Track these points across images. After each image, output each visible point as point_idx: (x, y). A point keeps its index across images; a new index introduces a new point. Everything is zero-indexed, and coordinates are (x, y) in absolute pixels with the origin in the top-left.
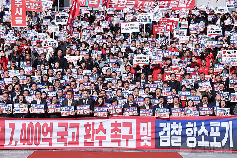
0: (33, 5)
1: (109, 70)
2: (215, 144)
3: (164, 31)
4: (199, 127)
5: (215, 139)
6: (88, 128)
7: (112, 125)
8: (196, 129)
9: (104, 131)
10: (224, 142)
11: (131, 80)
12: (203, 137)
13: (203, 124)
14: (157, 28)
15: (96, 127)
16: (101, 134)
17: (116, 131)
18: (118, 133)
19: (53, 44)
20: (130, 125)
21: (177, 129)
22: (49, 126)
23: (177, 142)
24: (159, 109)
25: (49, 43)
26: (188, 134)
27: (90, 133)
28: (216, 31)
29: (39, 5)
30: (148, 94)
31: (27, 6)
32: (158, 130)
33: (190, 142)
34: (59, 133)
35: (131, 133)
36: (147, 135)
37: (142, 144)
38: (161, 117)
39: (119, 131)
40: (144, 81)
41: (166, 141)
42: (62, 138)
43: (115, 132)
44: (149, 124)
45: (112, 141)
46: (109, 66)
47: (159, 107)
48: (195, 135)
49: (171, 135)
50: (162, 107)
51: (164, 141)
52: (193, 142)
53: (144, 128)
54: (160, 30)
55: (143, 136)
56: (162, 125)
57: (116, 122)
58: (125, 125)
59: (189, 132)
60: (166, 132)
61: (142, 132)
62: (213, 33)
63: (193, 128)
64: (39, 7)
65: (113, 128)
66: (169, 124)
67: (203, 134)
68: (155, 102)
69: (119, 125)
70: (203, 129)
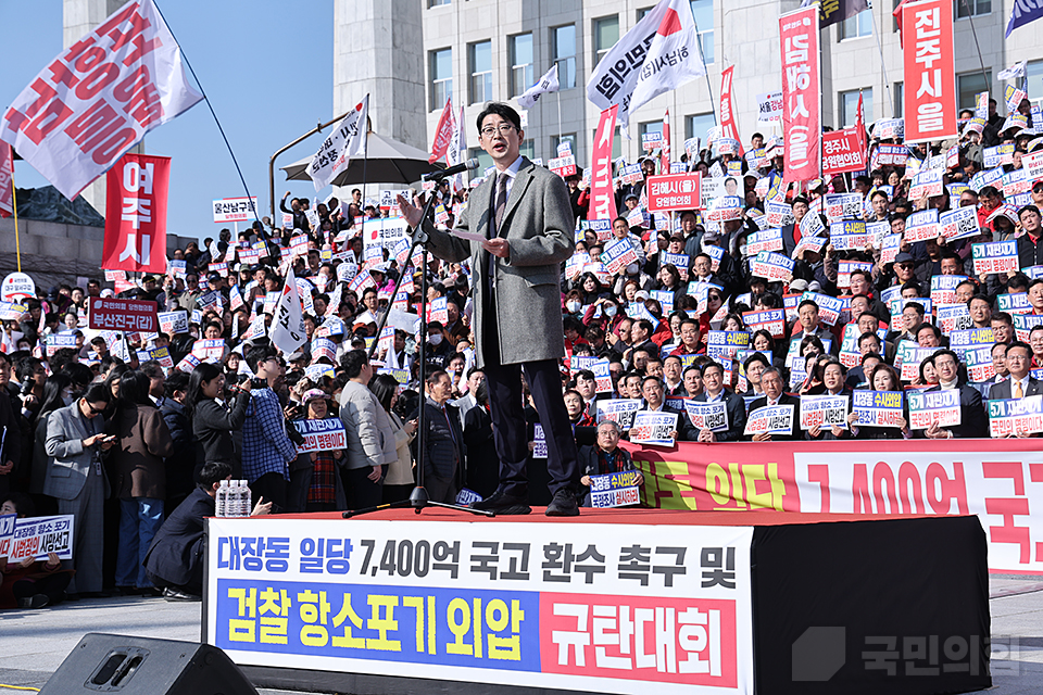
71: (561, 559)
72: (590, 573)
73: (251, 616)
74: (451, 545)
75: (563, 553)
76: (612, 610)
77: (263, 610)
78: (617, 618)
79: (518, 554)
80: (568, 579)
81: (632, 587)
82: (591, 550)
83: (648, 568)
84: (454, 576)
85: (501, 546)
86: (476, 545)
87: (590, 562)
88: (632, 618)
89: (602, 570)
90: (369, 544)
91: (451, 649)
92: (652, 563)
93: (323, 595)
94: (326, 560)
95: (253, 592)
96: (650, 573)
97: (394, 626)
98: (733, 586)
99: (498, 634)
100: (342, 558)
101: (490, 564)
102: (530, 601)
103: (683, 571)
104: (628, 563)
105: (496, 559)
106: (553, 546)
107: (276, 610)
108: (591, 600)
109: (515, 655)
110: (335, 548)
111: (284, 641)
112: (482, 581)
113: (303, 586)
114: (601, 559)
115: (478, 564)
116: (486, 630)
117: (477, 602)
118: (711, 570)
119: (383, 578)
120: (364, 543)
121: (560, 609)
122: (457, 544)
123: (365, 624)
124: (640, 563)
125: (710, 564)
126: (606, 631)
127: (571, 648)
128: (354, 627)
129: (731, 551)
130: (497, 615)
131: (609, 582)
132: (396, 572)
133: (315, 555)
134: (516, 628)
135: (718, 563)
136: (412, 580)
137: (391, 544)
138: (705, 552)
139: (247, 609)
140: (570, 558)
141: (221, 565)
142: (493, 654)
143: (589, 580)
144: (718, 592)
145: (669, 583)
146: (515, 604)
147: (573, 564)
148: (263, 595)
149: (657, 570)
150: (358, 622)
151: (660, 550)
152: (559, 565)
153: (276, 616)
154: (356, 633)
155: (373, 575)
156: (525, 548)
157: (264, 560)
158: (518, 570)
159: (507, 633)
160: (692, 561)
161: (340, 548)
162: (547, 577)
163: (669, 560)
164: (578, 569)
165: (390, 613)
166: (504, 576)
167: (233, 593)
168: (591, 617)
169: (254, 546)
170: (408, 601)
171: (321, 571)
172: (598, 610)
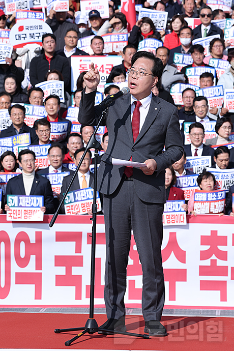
1: (188, 93)
7: (204, 240)
9: (181, 256)
17: (214, 257)
18: (220, 263)
19: (38, 35)
34: (60, 261)
39: (224, 256)
42: (69, 271)
43: (212, 258)
45: (205, 286)
57: (214, 233)
65: (207, 248)
69: (224, 241)
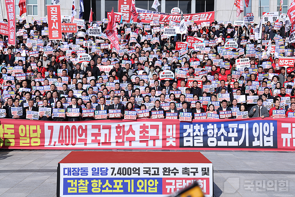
0: (68, 27)
1: (137, 78)
2: (233, 143)
3: (186, 48)
4: (219, 129)
5: (233, 139)
6: (119, 130)
8: (216, 131)
9: (134, 133)
10: (241, 141)
11: (158, 87)
12: (222, 137)
13: (222, 125)
14: (180, 45)
15: (127, 129)
16: (131, 135)
17: (144, 133)
18: (146, 135)
20: (157, 127)
21: (199, 131)
22: (84, 128)
23: (199, 142)
24: (182, 113)
25: (83, 58)
26: (209, 135)
27: (121, 134)
28: (233, 44)
29: (74, 27)
30: (173, 100)
31: (64, 28)
32: (182, 131)
33: (211, 142)
34: (93, 135)
35: (157, 134)
36: (173, 136)
37: (168, 144)
38: (185, 120)
39: (147, 132)
40: (169, 87)
41: (189, 141)
42: (96, 138)
44: (175, 126)
45: (141, 141)
46: (137, 75)
47: (183, 112)
48: (215, 136)
49: (194, 135)
50: (185, 112)
51: (187, 141)
52: (213, 142)
53: (169, 129)
54: (183, 46)
55: (169, 137)
56: (185, 127)
57: (144, 125)
58: (153, 127)
59: (210, 133)
60: (189, 133)
61: (168, 134)
62: (229, 47)
63: (213, 129)
64: (74, 29)
65: (142, 130)
66: (192, 125)
67: (222, 134)
68: (179, 106)
69: (147, 127)
70: (223, 130)
71: (168, 171)
72: (175, 174)
73: (75, 186)
74: (137, 168)
75: (168, 169)
76: (181, 181)
77: (79, 185)
78: (182, 182)
79: (156, 170)
80: (170, 175)
81: (186, 176)
82: (175, 169)
83: (189, 172)
84: (139, 175)
85: (151, 168)
86: (144, 168)
87: (175, 171)
88: (186, 182)
89: (178, 173)
90: (114, 169)
91: (138, 191)
92: (190, 171)
93: (100, 181)
94: (100, 173)
95: (76, 181)
96: (190, 173)
97: (122, 187)
98: (209, 175)
99: (151, 187)
100: (105, 172)
101: (148, 172)
102: (160, 180)
103: (198, 172)
104: (185, 171)
105: (150, 171)
106: (165, 168)
107: (84, 185)
108: (176, 179)
109: (156, 191)
110: (103, 170)
111: (87, 192)
112: (147, 176)
113: (93, 179)
114: (178, 170)
115: (146, 172)
116: (148, 186)
117: (146, 181)
118: (204, 172)
119: (118, 176)
120: (111, 168)
121: (167, 181)
122: (139, 168)
123: (113, 187)
124: (187, 171)
125: (204, 171)
126: (179, 185)
127: (171, 189)
128: (109, 188)
129: (208, 168)
130: (151, 183)
131: (180, 175)
132: (122, 175)
133: (97, 171)
134: (156, 185)
135: (205, 170)
136: (127, 176)
137: (120, 169)
138: (202, 169)
139: (74, 185)
140: (169, 170)
141: (64, 174)
142: (149, 191)
143: (175, 175)
144: (206, 176)
145: (194, 175)
146: (156, 180)
147: (171, 172)
148: (79, 181)
149: (191, 172)
150: (111, 186)
151: (191, 168)
152: (167, 172)
153: (84, 186)
154: (110, 189)
155: (115, 175)
156: (158, 169)
157: (80, 173)
158: (156, 173)
159: (154, 186)
160: (200, 170)
161: (105, 170)
162: (164, 174)
163: (195, 170)
164: (172, 173)
165: (120, 184)
166: (152, 175)
167: (69, 181)
168: (176, 182)
169: (77, 170)
170: (125, 181)
171: (99, 175)
172: (177, 181)
